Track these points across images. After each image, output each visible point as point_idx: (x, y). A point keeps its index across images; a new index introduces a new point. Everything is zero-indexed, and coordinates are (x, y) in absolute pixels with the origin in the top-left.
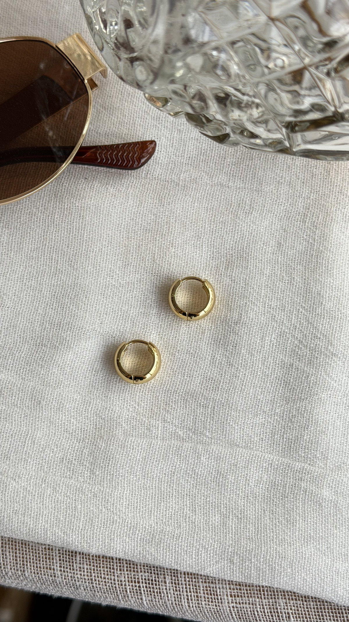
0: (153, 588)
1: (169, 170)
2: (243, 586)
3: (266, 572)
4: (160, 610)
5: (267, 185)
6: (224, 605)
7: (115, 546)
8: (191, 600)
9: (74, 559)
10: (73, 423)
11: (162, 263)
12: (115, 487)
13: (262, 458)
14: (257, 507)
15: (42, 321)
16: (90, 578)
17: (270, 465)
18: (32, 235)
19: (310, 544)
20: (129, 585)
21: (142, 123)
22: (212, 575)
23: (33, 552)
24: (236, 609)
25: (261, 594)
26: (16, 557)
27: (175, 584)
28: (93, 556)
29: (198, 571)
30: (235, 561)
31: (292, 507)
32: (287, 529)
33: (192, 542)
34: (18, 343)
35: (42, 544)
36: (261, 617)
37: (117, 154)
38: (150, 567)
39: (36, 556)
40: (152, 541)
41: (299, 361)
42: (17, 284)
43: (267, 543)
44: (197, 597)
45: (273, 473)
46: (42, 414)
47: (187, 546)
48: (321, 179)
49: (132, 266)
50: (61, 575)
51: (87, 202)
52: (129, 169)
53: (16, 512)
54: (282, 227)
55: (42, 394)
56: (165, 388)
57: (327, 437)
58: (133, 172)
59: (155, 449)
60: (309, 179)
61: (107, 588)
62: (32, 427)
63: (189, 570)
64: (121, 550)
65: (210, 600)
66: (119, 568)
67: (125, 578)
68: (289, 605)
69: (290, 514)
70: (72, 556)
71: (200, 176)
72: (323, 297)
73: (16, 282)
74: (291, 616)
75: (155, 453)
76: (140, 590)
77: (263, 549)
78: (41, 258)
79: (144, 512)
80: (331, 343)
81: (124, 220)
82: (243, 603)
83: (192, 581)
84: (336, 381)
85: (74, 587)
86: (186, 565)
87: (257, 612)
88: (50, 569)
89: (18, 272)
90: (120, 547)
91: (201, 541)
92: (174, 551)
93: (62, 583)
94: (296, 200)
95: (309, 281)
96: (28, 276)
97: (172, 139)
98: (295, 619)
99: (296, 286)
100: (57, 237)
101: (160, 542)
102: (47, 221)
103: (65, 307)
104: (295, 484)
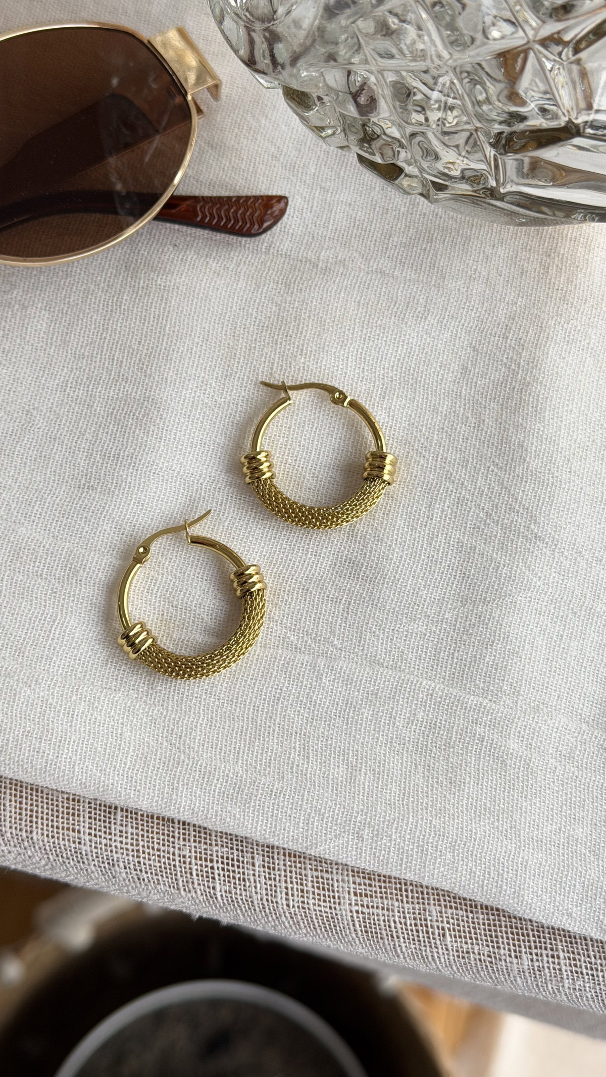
0: (234, 872)
1: (304, 245)
2: (375, 880)
3: (412, 856)
5: (452, 280)
6: (342, 908)
7: (179, 800)
8: (293, 895)
9: (112, 817)
13: (418, 685)
14: (405, 759)
15: (90, 451)
17: (430, 697)
18: (86, 323)
19: (484, 819)
20: (196, 864)
21: (267, 172)
22: (327, 858)
23: (47, 803)
25: (401, 895)
26: (21, 809)
27: (269, 868)
28: (142, 815)
29: (307, 848)
30: (365, 837)
31: (459, 762)
32: (450, 793)
33: (300, 803)
34: (51, 483)
35: (62, 792)
36: (400, 931)
37: (228, 211)
38: (231, 839)
39: (52, 810)
40: (237, 797)
41: (485, 543)
42: (56, 394)
43: (417, 811)
44: (302, 891)
45: (434, 708)
46: (80, 591)
47: (291, 808)
48: (534, 278)
49: (236, 379)
50: (90, 841)
51: (175, 280)
52: (243, 236)
53: (28, 734)
54: (471, 344)
55: (82, 561)
56: (275, 570)
57: (520, 661)
59: (252, 661)
60: (516, 276)
61: (160, 867)
62: (62, 610)
63: (291, 847)
64: (187, 808)
65: (322, 898)
66: (182, 837)
67: (190, 852)
68: (444, 915)
69: (456, 772)
70: (110, 813)
72: (526, 450)
73: (54, 392)
74: (448, 933)
76: (213, 873)
77: (411, 820)
78: (96, 357)
79: (228, 752)
80: (535, 520)
81: (229, 309)
82: (373, 907)
83: (295, 867)
84: (540, 578)
85: (109, 863)
86: (288, 837)
87: (395, 922)
88: (74, 830)
89: (58, 377)
90: (186, 801)
91: (314, 803)
92: (270, 814)
93: (90, 854)
94: (496, 305)
95: (507, 426)
96: (74, 383)
97: (311, 201)
98: (454, 939)
99: (486, 433)
100: (123, 327)
101: (251, 799)
102: (110, 304)
103: (128, 431)
104: (467, 728)
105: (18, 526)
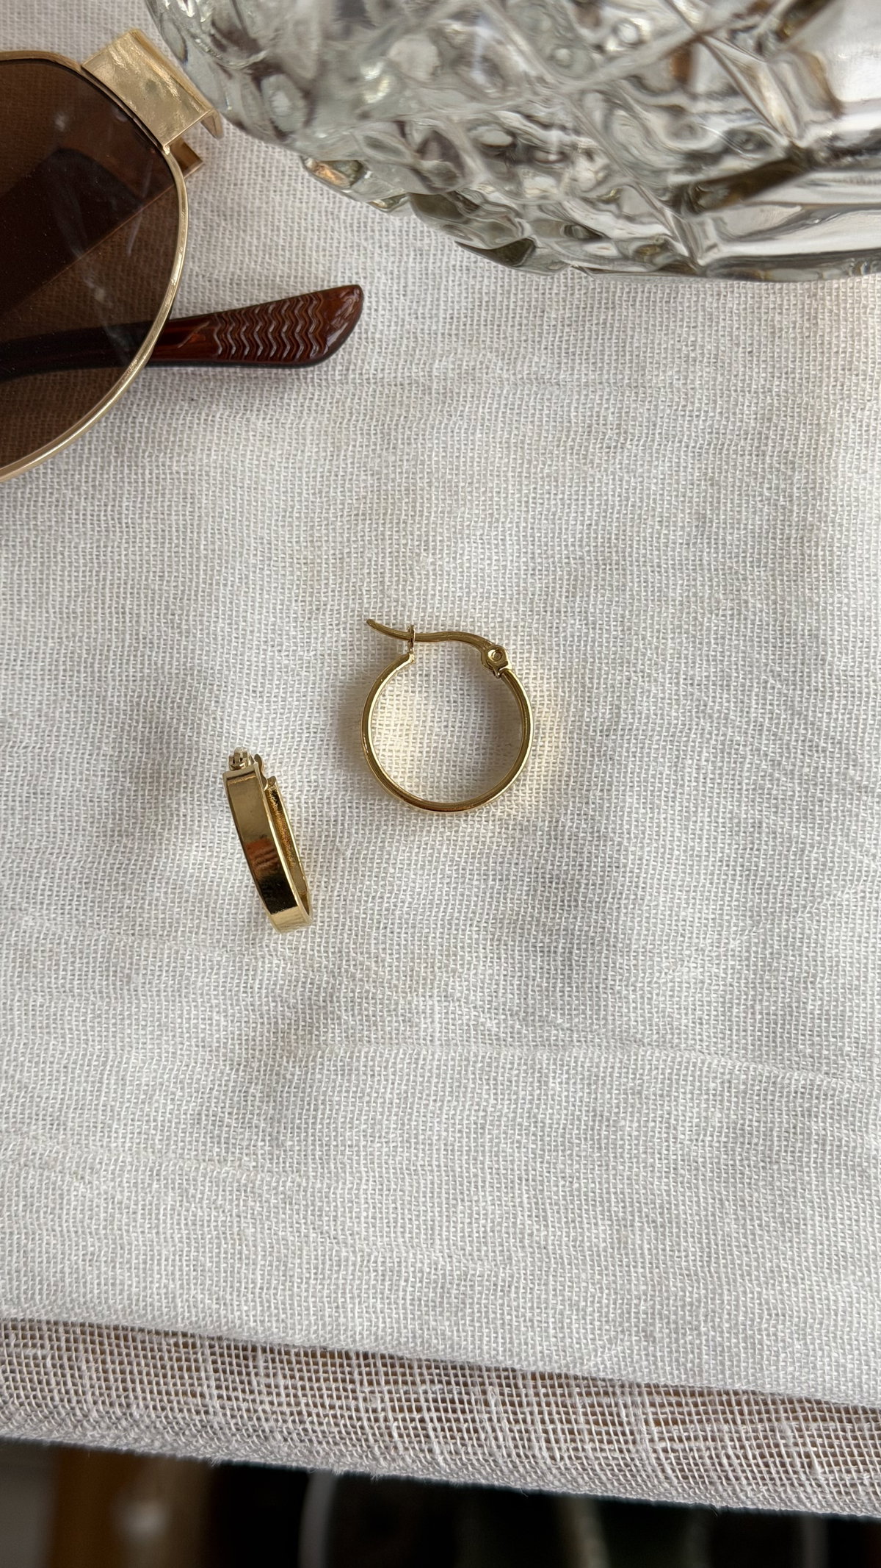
0: (457, 1420)
1: (403, 356)
2: (685, 1395)
3: (738, 1355)
4: (480, 1473)
5: (658, 368)
6: (640, 1448)
7: (350, 1324)
8: (557, 1441)
9: (251, 1364)
10: (218, 1025)
11: (404, 596)
12: (337, 1174)
13: (705, 1069)
14: (702, 1195)
15: (114, 774)
16: (295, 1409)
17: (727, 1085)
18: (70, 557)
19: (846, 1275)
20: (396, 1419)
22: (602, 1375)
23: (145, 1357)
24: (672, 1455)
25: (732, 1413)
26: (105, 1371)
27: (512, 1404)
29: (567, 1366)
30: (658, 1335)
31: (791, 1185)
32: (784, 1242)
33: (543, 1296)
34: (59, 835)
35: (166, 1334)
36: (739, 1469)
37: (264, 330)
38: (445, 1368)
39: (155, 1367)
40: (441, 1303)
41: (776, 812)
42: (43, 685)
43: (735, 1281)
44: (571, 1432)
45: (737, 1103)
46: (138, 1007)
47: (532, 1308)
48: (795, 338)
49: (328, 613)
50: (223, 1407)
51: (201, 460)
52: (298, 366)
53: (92, 1259)
54: (706, 474)
55: (131, 958)
56: (441, 914)
57: (865, 1000)
58: (312, 372)
59: (430, 1071)
60: (763, 342)
61: (340, 1432)
62: (114, 1044)
63: (541, 1367)
64: (365, 1333)
65: (605, 1438)
66: (366, 1379)
67: (382, 1401)
68: (806, 1433)
69: (788, 1203)
70: (246, 1358)
71: (481, 363)
72: (825, 643)
73: (39, 682)
74: (815, 1461)
75: (429, 1082)
76: (424, 1429)
77: (726, 1298)
78: (96, 614)
79: (415, 1231)
80: (855, 760)
81: (297, 498)
82: (688, 1439)
83: (554, 1395)
85: (258, 1436)
87: (728, 1457)
88: (194, 1395)
89: (41, 656)
90: (361, 1324)
91: (566, 1293)
92: (499, 1322)
93: (225, 1427)
94: (736, 401)
95: (787, 606)
96: (69, 663)
97: (403, 276)
98: (827, 1469)
99: (753, 623)
100: (131, 557)
101: (464, 1303)
102: (103, 518)
103: (167, 729)
104: (795, 1128)
105: (19, 914)
